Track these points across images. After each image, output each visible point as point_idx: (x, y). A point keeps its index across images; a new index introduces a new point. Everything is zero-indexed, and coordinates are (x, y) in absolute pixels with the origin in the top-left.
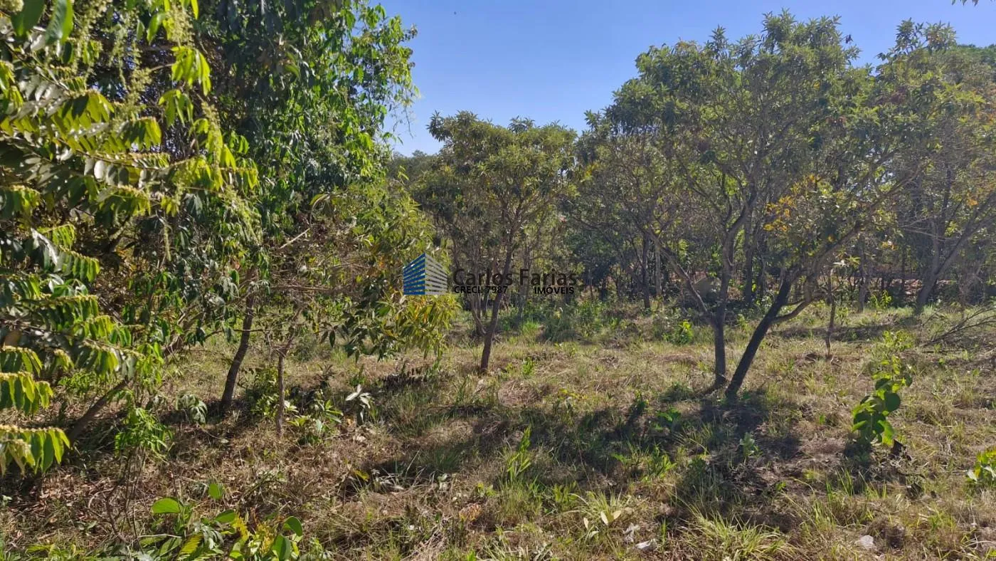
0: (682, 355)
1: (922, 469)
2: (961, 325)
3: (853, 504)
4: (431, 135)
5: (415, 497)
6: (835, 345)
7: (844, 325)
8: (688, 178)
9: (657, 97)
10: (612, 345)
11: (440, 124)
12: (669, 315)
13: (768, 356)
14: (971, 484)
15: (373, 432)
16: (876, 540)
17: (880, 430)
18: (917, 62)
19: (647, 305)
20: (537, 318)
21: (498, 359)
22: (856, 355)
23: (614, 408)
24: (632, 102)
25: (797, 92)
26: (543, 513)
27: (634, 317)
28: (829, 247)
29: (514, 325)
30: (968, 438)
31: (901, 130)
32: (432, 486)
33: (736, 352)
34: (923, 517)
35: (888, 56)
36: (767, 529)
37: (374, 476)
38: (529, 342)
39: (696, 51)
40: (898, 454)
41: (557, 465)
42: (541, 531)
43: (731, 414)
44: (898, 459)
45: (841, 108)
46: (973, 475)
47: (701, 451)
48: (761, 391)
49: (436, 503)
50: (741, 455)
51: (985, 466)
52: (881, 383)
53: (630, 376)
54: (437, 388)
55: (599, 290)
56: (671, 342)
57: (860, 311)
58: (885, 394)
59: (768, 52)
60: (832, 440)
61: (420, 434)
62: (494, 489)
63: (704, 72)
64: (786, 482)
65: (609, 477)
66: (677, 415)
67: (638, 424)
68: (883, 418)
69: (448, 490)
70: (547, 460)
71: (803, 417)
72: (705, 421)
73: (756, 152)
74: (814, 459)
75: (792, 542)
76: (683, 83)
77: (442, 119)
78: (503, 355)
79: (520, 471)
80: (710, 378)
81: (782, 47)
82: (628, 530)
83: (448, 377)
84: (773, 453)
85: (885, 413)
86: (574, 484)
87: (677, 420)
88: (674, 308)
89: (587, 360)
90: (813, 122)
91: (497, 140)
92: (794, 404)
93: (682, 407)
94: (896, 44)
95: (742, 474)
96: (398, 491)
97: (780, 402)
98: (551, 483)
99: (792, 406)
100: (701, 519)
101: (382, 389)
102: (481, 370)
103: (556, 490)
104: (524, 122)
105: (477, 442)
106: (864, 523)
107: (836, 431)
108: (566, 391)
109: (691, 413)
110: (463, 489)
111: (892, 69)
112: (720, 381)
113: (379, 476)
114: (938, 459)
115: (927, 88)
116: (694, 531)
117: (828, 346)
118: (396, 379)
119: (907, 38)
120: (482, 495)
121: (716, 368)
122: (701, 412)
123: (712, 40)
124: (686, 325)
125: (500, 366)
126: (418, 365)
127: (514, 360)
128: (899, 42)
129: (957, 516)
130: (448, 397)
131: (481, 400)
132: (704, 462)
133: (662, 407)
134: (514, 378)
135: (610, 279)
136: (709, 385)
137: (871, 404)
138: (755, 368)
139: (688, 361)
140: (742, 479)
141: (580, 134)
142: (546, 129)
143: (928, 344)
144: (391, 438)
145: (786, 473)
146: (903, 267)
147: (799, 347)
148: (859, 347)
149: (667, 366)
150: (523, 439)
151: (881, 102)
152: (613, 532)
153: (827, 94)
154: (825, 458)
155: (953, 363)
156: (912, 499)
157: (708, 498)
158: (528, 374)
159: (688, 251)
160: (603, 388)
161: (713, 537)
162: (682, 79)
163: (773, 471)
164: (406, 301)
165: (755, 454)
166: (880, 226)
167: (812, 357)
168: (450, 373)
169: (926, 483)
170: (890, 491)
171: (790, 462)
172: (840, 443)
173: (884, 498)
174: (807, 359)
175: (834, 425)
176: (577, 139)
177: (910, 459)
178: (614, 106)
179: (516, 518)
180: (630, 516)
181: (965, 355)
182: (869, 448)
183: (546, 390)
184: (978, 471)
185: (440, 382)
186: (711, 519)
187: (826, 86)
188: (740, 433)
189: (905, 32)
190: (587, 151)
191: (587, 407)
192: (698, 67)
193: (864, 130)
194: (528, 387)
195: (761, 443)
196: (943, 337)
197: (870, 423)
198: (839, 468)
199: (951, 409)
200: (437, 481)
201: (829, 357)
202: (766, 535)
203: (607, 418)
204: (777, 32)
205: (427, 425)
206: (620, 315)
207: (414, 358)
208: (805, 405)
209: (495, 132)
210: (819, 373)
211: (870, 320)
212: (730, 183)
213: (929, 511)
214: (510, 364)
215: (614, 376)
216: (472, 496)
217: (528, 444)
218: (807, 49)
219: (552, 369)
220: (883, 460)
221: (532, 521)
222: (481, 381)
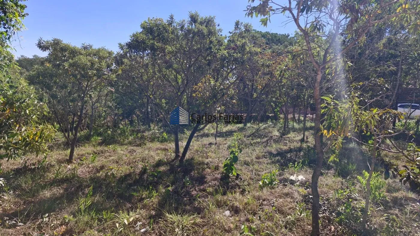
0: (163, 147)
1: (246, 183)
2: (258, 129)
3: (223, 199)
4: (38, 48)
5: (29, 228)
6: (218, 139)
7: (222, 131)
8: (163, 74)
9: (148, 40)
10: (134, 144)
11: (43, 43)
12: (159, 130)
13: (195, 144)
14: (260, 186)
15: (6, 198)
16: (231, 212)
17: (232, 170)
18: (241, 36)
19: (150, 127)
20: (99, 135)
21: (78, 155)
22: (225, 142)
23: (133, 172)
24: (137, 41)
25: (202, 44)
26: (98, 224)
27: (144, 132)
28: (214, 102)
29: (87, 138)
30: (260, 170)
31: (236, 60)
32: (40, 221)
33: (183, 144)
34: (246, 201)
35: (232, 33)
36: (193, 214)
37: (6, 221)
38: (94, 146)
39: (163, 23)
40: (238, 178)
41: (106, 201)
42: (96, 233)
43: (181, 169)
44: (238, 180)
45: (216, 51)
46: (261, 183)
47: (168, 186)
48: (192, 159)
49: (42, 228)
50: (184, 186)
51: (264, 179)
52: (232, 152)
53: (141, 157)
54: (45, 172)
55: (129, 121)
56: (159, 141)
57: (227, 126)
58: (233, 156)
59: (190, 27)
60: (216, 175)
61: (34, 196)
62: (73, 217)
63: (166, 32)
64: (200, 194)
65: (130, 203)
66: (160, 172)
67: (144, 178)
68: (233, 165)
69: (49, 221)
70: (101, 200)
71: (207, 167)
72: (170, 173)
73: (188, 66)
74: (210, 184)
75: (201, 218)
76: (158, 35)
77: (44, 41)
78: (81, 153)
79: (86, 207)
80: (173, 155)
81: (195, 26)
82: (137, 225)
83: (51, 166)
84: (196, 183)
85: (234, 163)
86: (113, 209)
87: (159, 175)
88: (160, 127)
89: (122, 152)
90: (208, 55)
91: (74, 52)
92: (204, 163)
93: (162, 169)
94: (234, 28)
95: (184, 193)
96: (20, 226)
97: (199, 162)
98: (102, 210)
99: (203, 163)
100: (167, 215)
101: (12, 175)
102: (69, 161)
103: (104, 213)
104: (88, 46)
105: (65, 196)
106: (227, 206)
107: (218, 172)
108: (111, 167)
109: (166, 170)
110: (56, 220)
111: (233, 38)
112: (177, 156)
113: (8, 220)
114: (251, 179)
115: (243, 45)
116: (164, 220)
117: (216, 139)
118: (21, 169)
119: (238, 27)
120: (67, 221)
121: (176, 151)
122: (169, 170)
123: (169, 19)
124: (165, 134)
125: (79, 158)
126: (34, 161)
127: (87, 155)
128: (235, 28)
129: (256, 198)
130: (51, 176)
131: (69, 175)
132: (170, 190)
133: (154, 169)
134: (87, 163)
135: (134, 116)
136: (173, 158)
137: (229, 160)
138: (191, 150)
139: (165, 149)
140: (184, 196)
141: (116, 53)
142: (99, 49)
143: (248, 137)
144: (17, 199)
145: (201, 190)
146: (241, 109)
147: (206, 141)
148: (226, 139)
149: (157, 152)
150: (89, 192)
151: (229, 49)
152: (130, 227)
153: (212, 45)
154: (214, 182)
155: (255, 143)
156: (242, 194)
157: (171, 205)
158: (93, 161)
159: (166, 104)
160: (129, 164)
161: (172, 221)
162: (158, 34)
163: (196, 190)
164: (26, 130)
165: (189, 184)
166: (230, 95)
167: (210, 144)
168: (52, 164)
169: (247, 188)
170: (235, 192)
171: (202, 186)
172: (219, 176)
173: (233, 195)
174: (209, 145)
175: (217, 170)
176: (114, 55)
177: (242, 179)
178: (129, 42)
179: (84, 229)
180: (137, 219)
181: (259, 140)
182: (229, 177)
183: (102, 168)
184: (262, 181)
185: (46, 169)
186: (171, 214)
187: (211, 42)
188: (184, 177)
189: (237, 24)
190: (119, 60)
191: (121, 173)
192: (164, 30)
193: (223, 59)
194: (93, 167)
195: (192, 179)
196: (252, 134)
197: (229, 167)
198: (218, 186)
199: (255, 160)
200: (42, 218)
201: (216, 144)
202: (192, 217)
203: (130, 177)
204: (194, 19)
205: (38, 191)
206: (138, 131)
207: (32, 158)
208: (208, 163)
209: (72, 49)
210: (213, 150)
211: (230, 129)
212: (179, 77)
213: (248, 198)
214: (84, 157)
215: (134, 158)
216: (62, 222)
217: (91, 193)
218: (204, 27)
219: (106, 158)
220: (233, 181)
221: (92, 229)
222: (69, 166)
